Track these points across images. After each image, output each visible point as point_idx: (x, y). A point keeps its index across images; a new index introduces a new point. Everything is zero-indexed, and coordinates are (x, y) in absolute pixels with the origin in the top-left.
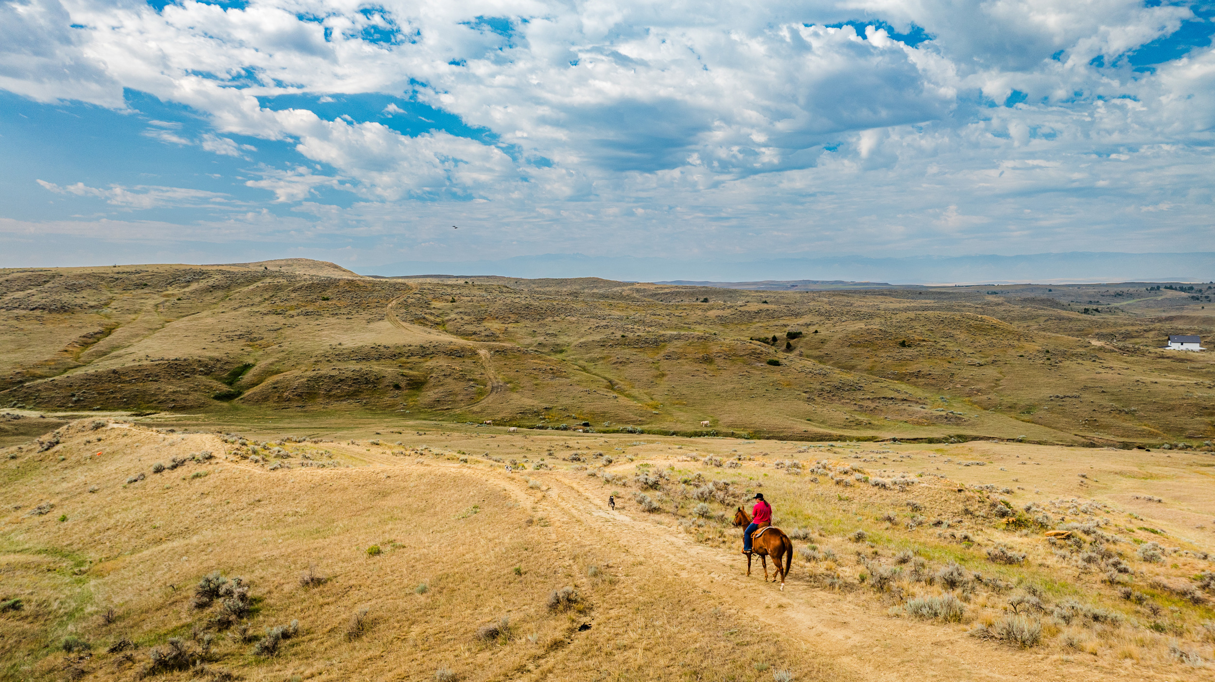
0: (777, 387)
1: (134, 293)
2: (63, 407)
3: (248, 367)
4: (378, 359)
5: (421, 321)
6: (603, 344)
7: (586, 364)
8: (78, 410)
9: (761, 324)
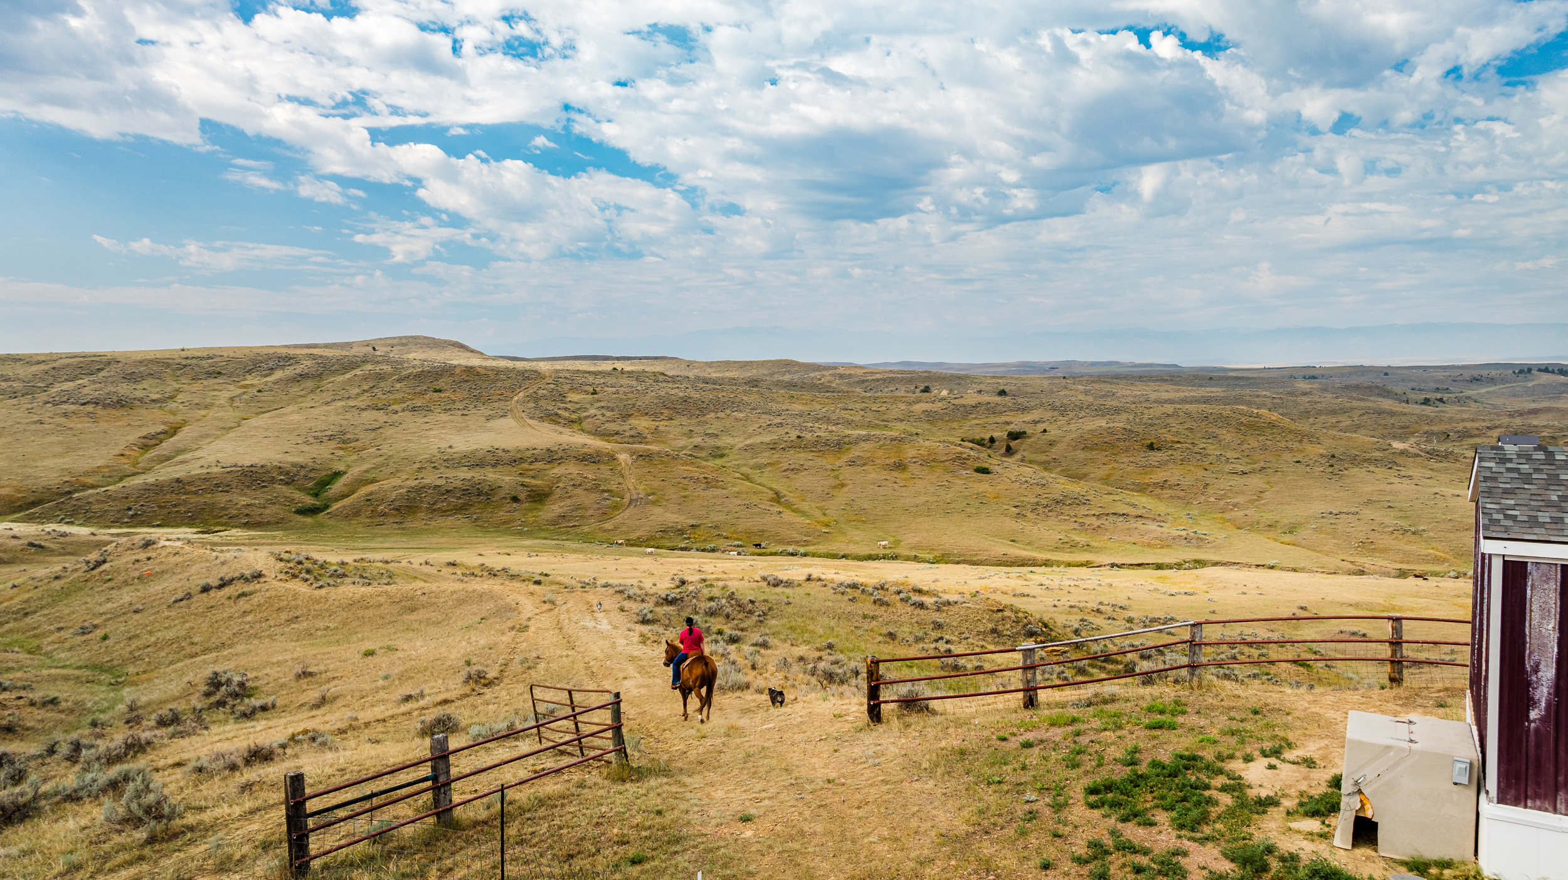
0: (982, 500)
1: (206, 383)
2: (116, 522)
3: (338, 474)
4: (494, 466)
5: (553, 418)
6: (773, 447)
7: (750, 471)
8: (134, 527)
9: (977, 421)
